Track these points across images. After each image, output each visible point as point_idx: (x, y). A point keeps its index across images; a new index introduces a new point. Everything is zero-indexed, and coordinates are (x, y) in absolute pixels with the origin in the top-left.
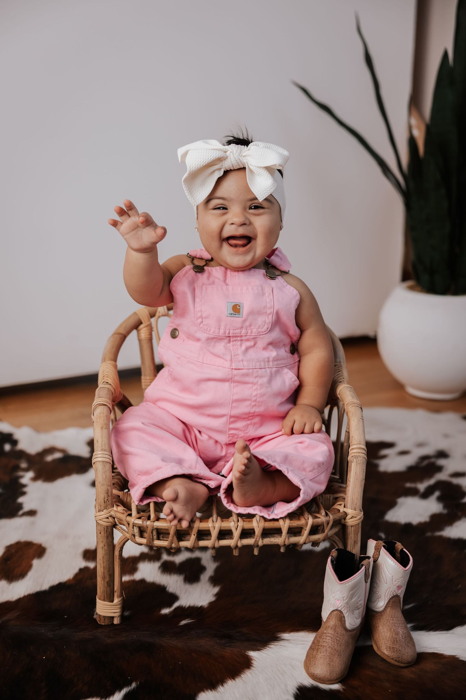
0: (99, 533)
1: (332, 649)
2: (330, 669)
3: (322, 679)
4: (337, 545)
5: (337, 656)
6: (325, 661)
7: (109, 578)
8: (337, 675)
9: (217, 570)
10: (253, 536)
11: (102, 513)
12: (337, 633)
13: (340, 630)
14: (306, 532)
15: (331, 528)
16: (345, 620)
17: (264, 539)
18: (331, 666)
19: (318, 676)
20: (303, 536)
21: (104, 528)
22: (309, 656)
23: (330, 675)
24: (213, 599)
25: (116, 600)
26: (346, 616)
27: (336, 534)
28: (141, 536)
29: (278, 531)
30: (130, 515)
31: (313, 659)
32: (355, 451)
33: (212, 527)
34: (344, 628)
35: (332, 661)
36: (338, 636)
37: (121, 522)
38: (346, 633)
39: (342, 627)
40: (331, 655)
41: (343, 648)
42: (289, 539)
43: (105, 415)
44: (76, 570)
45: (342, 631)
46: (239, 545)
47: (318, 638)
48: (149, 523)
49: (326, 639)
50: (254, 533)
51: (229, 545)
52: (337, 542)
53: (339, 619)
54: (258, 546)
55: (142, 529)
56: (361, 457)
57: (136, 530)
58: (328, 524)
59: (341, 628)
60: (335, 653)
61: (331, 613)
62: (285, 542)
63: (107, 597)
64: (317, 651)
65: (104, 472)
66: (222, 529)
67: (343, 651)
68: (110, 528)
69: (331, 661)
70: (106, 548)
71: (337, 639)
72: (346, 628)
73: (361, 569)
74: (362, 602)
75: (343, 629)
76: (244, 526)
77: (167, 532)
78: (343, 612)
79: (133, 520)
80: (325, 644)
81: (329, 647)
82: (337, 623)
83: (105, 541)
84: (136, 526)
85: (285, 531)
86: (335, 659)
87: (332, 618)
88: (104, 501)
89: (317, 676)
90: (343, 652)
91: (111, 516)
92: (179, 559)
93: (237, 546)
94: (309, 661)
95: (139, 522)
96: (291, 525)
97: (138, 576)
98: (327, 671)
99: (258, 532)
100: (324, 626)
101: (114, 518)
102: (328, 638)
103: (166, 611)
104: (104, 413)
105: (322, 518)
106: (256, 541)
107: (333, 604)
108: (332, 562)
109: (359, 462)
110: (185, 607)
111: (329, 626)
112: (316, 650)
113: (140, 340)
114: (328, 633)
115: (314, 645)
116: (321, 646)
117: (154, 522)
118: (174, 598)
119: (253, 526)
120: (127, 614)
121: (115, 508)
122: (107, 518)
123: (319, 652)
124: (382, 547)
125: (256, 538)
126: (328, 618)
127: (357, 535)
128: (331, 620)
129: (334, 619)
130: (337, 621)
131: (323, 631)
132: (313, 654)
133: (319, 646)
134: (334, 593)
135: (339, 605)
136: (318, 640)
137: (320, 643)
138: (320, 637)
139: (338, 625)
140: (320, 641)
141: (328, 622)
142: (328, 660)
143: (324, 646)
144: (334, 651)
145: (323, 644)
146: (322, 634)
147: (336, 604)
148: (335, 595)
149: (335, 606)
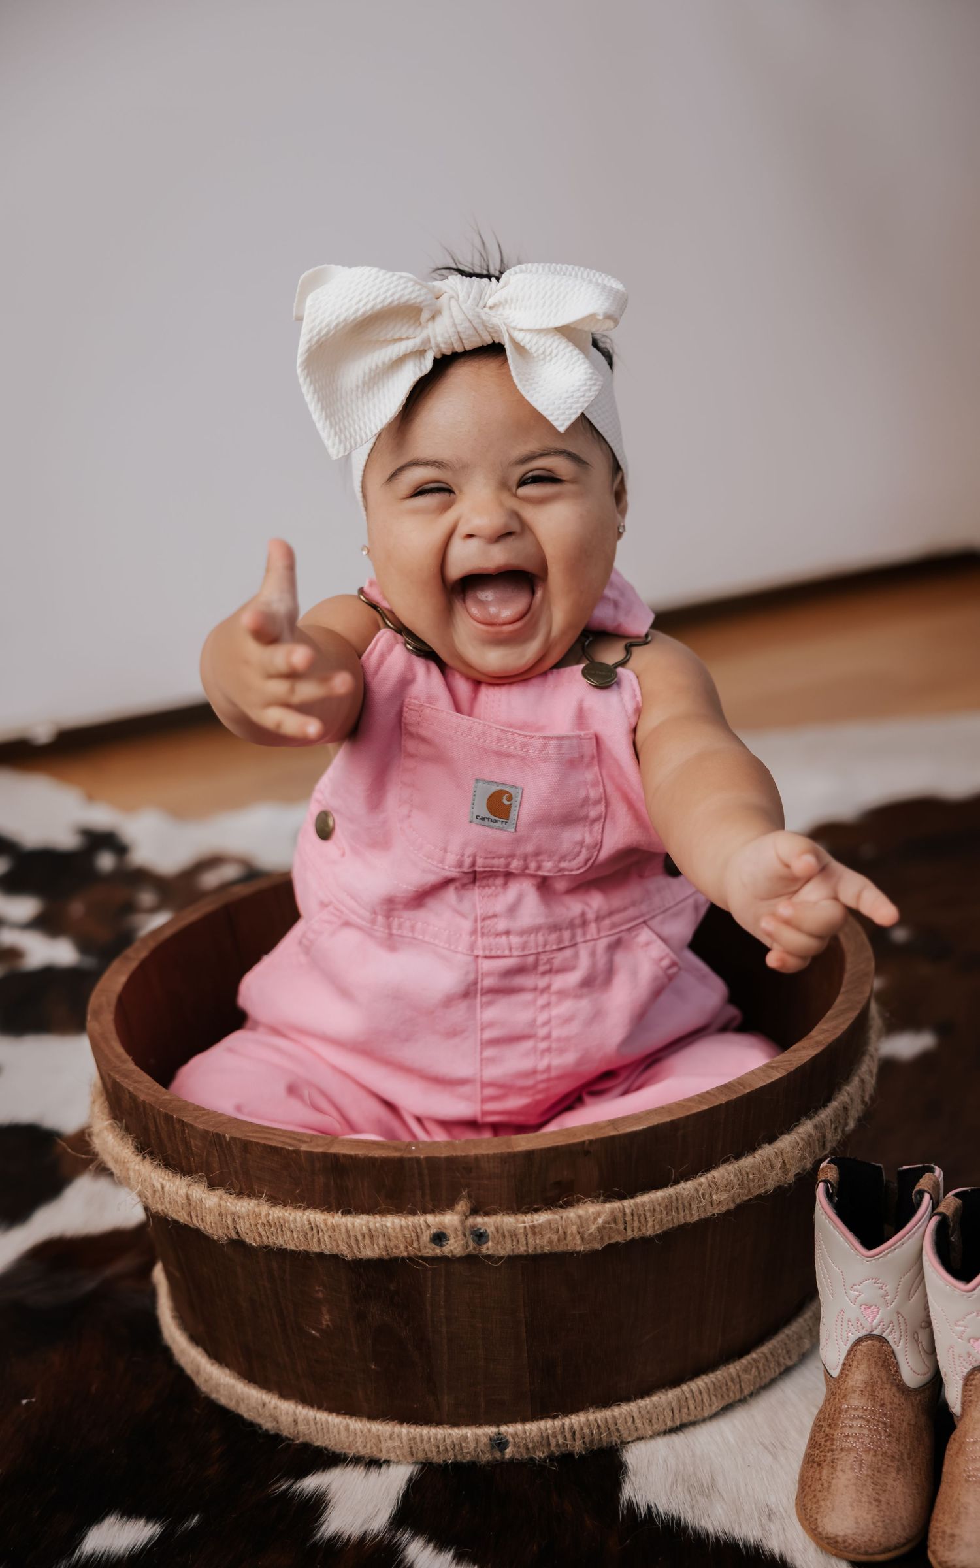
1: (875, 1456)
3: (863, 1550)
5: (894, 1475)
6: (862, 1493)
8: (904, 1529)
12: (882, 1405)
13: (887, 1394)
16: (897, 1363)
18: (884, 1506)
19: (850, 1541)
22: (810, 1486)
23: (884, 1533)
26: (898, 1349)
31: (825, 1494)
34: (898, 1385)
35: (885, 1491)
36: (885, 1414)
38: (906, 1399)
39: (892, 1383)
40: (876, 1473)
41: (906, 1446)
45: (895, 1396)
47: (827, 1429)
49: (851, 1426)
53: (880, 1363)
59: (890, 1390)
60: (888, 1466)
61: (852, 1349)
64: (832, 1467)
67: (909, 1454)
69: (880, 1492)
71: (885, 1423)
72: (904, 1384)
75: (894, 1389)
78: (889, 1338)
80: (850, 1442)
81: (868, 1450)
82: (876, 1375)
86: (889, 1481)
87: (859, 1364)
89: (847, 1544)
100: (838, 1391)
102: (855, 1423)
107: (854, 1322)
108: (829, 1196)
111: (852, 1386)
112: (828, 1466)
114: (856, 1409)
115: (818, 1452)
116: (842, 1450)
123: (839, 1468)
126: (844, 1364)
128: (857, 1367)
129: (865, 1366)
130: (875, 1368)
131: (840, 1405)
132: (822, 1478)
133: (836, 1452)
134: (855, 1287)
135: (873, 1322)
136: (827, 1435)
137: (835, 1442)
138: (830, 1425)
139: (879, 1379)
140: (833, 1435)
141: (847, 1375)
142: (868, 1490)
143: (851, 1449)
144: (881, 1460)
145: (847, 1444)
146: (837, 1416)
147: (862, 1320)
148: (857, 1293)
149: (861, 1325)
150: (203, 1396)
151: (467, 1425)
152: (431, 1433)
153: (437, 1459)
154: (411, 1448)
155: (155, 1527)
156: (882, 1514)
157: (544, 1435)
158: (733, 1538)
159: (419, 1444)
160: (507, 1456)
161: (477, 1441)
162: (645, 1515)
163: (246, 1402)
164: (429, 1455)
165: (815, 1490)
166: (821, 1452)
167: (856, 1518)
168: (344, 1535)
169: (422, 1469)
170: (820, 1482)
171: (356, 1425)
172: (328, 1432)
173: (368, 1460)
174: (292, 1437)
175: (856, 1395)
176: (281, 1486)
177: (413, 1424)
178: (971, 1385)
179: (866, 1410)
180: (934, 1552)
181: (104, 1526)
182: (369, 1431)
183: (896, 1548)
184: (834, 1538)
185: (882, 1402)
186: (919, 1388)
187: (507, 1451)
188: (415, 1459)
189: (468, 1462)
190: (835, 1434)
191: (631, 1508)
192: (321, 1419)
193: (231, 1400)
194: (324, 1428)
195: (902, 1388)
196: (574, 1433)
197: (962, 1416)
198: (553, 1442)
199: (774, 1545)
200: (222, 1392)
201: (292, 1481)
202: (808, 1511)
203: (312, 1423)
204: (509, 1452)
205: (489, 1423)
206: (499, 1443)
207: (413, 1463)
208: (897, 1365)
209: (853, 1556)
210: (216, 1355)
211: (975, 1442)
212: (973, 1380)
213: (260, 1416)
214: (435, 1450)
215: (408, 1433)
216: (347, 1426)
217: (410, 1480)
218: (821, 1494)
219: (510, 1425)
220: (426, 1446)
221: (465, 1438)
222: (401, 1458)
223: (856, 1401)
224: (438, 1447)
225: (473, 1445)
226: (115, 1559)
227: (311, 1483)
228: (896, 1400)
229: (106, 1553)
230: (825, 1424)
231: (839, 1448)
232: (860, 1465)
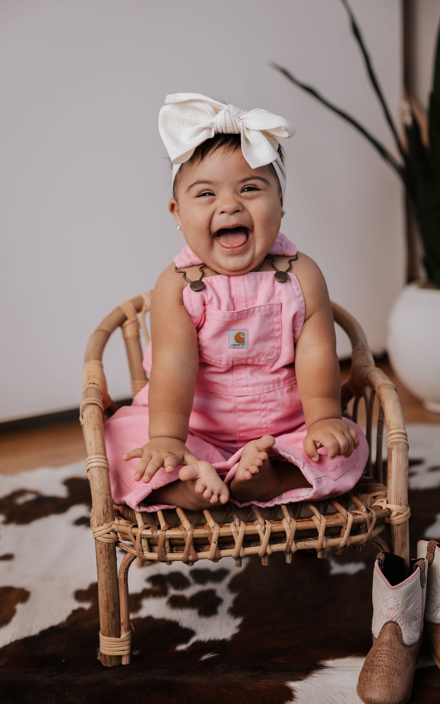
0: (99, 553)
1: (389, 668)
4: (383, 549)
5: (396, 676)
6: (383, 682)
7: (114, 607)
9: (236, 601)
10: (284, 541)
11: (101, 528)
12: (394, 650)
13: (397, 645)
14: (346, 532)
15: (375, 528)
16: (402, 634)
17: (297, 543)
18: (391, 688)
19: (377, 701)
20: (343, 537)
21: (105, 546)
22: (362, 679)
23: (390, 698)
24: (236, 631)
25: (124, 635)
26: (402, 628)
27: (380, 535)
28: (151, 550)
29: (313, 533)
30: (136, 526)
31: (368, 682)
32: (394, 436)
33: (234, 532)
34: (401, 642)
35: (392, 682)
36: (395, 653)
37: (126, 536)
38: (404, 649)
39: (399, 642)
40: (389, 675)
41: (402, 666)
42: (326, 541)
43: (96, 414)
44: (69, 612)
45: (399, 646)
46: (269, 551)
47: (371, 658)
48: (159, 533)
49: (381, 657)
50: (285, 536)
51: (257, 552)
52: (382, 545)
53: (395, 633)
54: (291, 552)
55: (151, 541)
56: (402, 443)
57: (144, 543)
58: (371, 521)
60: (394, 673)
61: (384, 627)
62: (322, 545)
63: (112, 632)
64: (372, 672)
65: (101, 479)
66: (247, 533)
67: (403, 669)
68: (111, 546)
69: (390, 682)
70: (108, 570)
71: (395, 657)
72: (404, 643)
73: (415, 571)
74: (420, 612)
75: (400, 644)
76: (273, 528)
77: (181, 542)
78: (399, 623)
79: (140, 531)
80: (380, 663)
81: (386, 666)
82: (392, 638)
83: (107, 561)
84: (144, 538)
85: (321, 532)
86: (394, 679)
87: (386, 632)
88: (104, 513)
89: (375, 702)
90: (403, 671)
91: (112, 531)
92: (189, 592)
93: (266, 554)
94: (364, 684)
95: (148, 533)
96: (328, 523)
97: (143, 613)
98: (386, 695)
99: (289, 534)
100: (376, 644)
101: (116, 533)
103: (181, 647)
104: (95, 413)
105: (363, 514)
106: (288, 545)
107: (385, 615)
108: (380, 565)
109: (400, 449)
110: (204, 642)
111: (383, 641)
113: (126, 339)
114: (383, 650)
115: (367, 666)
117: (166, 530)
118: (189, 633)
119: (284, 528)
120: (136, 653)
121: (116, 521)
122: (108, 533)
123: (375, 672)
124: (437, 547)
125: (289, 542)
126: (380, 633)
127: (405, 535)
128: (385, 634)
129: (389, 633)
130: (392, 635)
131: (377, 649)
132: (368, 676)
133: (374, 666)
134: (387, 601)
135: (393, 616)
136: (371, 660)
137: (374, 663)
138: (373, 656)
139: (394, 639)
140: (373, 660)
141: (381, 637)
142: (386, 681)
143: (380, 665)
144: (392, 670)
145: (378, 663)
146: (376, 652)
147: (389, 615)
148: (387, 604)
149: (388, 616)
156: (390, 691)
165: (364, 681)
166: (368, 666)
167: (380, 692)
170: (367, 677)
175: (384, 645)
179: (387, 651)
184: (370, 699)
185: (394, 648)
186: (410, 645)
190: (374, 659)
202: (361, 688)
218: (366, 682)
223: (383, 648)
228: (400, 648)
230: (371, 656)
231: (375, 665)
232: (383, 672)
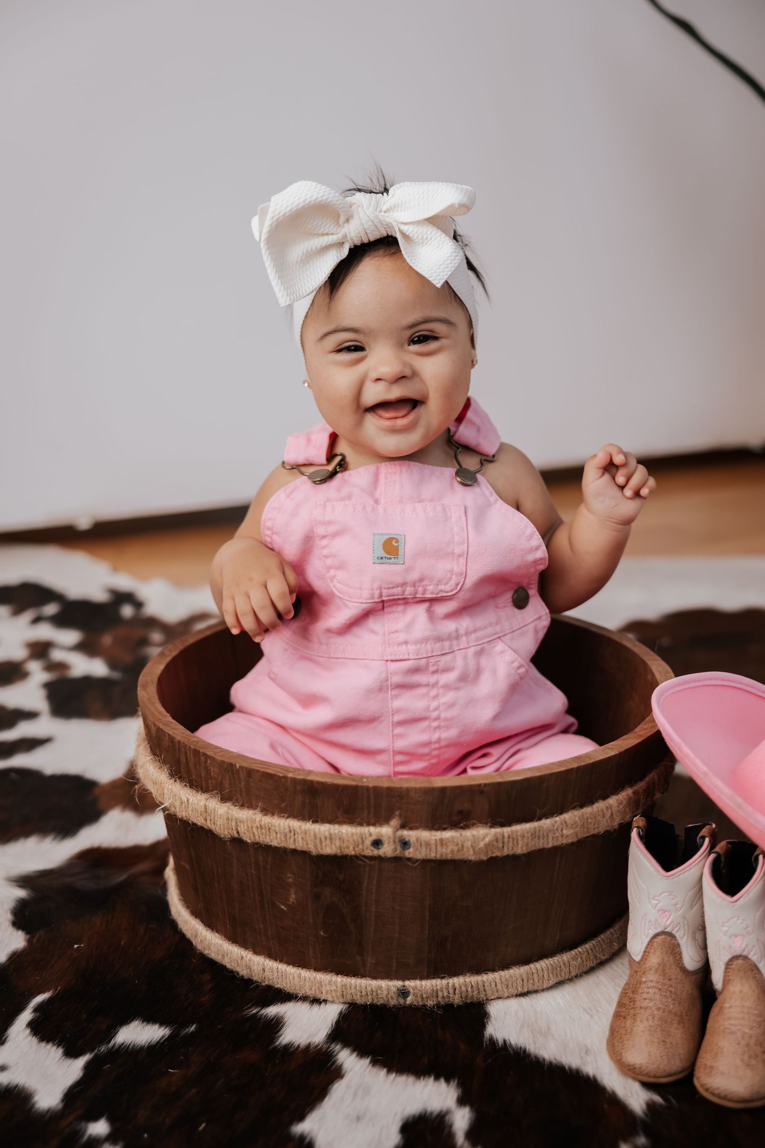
1: (663, 1012)
2: (667, 1051)
5: (676, 1025)
6: (654, 1036)
8: (681, 1062)
12: (670, 980)
13: (674, 972)
16: (681, 952)
18: (668, 1045)
19: (644, 1068)
22: (618, 1032)
23: (668, 1064)
26: (683, 943)
31: (628, 1036)
34: (681, 968)
35: (669, 1035)
36: (671, 986)
38: (686, 977)
39: (677, 966)
40: (663, 1024)
41: (685, 1008)
45: (678, 974)
47: (632, 994)
49: (648, 993)
53: (670, 952)
59: (675, 970)
60: (672, 1020)
61: (650, 942)
64: (634, 1019)
67: (686, 1013)
69: (666, 1036)
71: (671, 992)
72: (685, 967)
73: (702, 845)
75: (678, 970)
78: (677, 935)
80: (647, 1004)
81: (658, 1009)
82: (666, 960)
86: (673, 1030)
87: (655, 951)
89: (641, 1070)
94: (621, 1040)
98: (661, 1056)
100: (640, 969)
102: (651, 991)
107: (653, 921)
108: (641, 836)
111: (649, 966)
112: (631, 1017)
114: (651, 981)
115: (624, 1009)
116: (641, 1008)
123: (638, 1020)
126: (645, 952)
128: (654, 954)
129: (660, 953)
130: (666, 955)
131: (640, 979)
132: (627, 1026)
133: (637, 1009)
134: (656, 898)
135: (666, 923)
136: (631, 999)
137: (636, 1003)
138: (633, 991)
139: (668, 963)
140: (635, 998)
141: (646, 959)
142: (658, 1035)
143: (647, 1007)
144: (668, 1015)
145: (644, 1004)
146: (638, 985)
147: (659, 921)
148: (657, 902)
149: (658, 924)
150: (198, 952)
151: (382, 978)
152: (357, 982)
153: (360, 1001)
154: (343, 992)
155: (167, 1029)
157: (435, 989)
158: (562, 1064)
159: (349, 989)
160: (408, 1002)
161: (388, 989)
162: (502, 1046)
163: (229, 956)
164: (355, 998)
165: (621, 1034)
166: (626, 1009)
167: (649, 1052)
168: (295, 1044)
169: (349, 1007)
170: (625, 1029)
171: (306, 974)
172: (286, 978)
173: (312, 999)
174: (260, 981)
175: (652, 972)
176: (252, 1011)
177: (345, 975)
178: (730, 969)
179: (658, 982)
180: (698, 1078)
181: (131, 1027)
182: (315, 978)
183: (675, 1074)
184: (633, 1066)
185: (670, 978)
186: (695, 970)
187: (408, 998)
188: (344, 1000)
189: (381, 1004)
190: (637, 997)
191: (492, 1041)
192: (281, 969)
193: (218, 955)
194: (284, 975)
195: (683, 970)
196: (455, 989)
197: (723, 989)
198: (440, 994)
199: (589, 1069)
200: (212, 948)
201: (260, 1008)
202: (616, 1047)
203: (275, 971)
204: (409, 1000)
205: (398, 978)
206: (404, 993)
207: (343, 1003)
208: (680, 954)
209: (645, 1079)
210: (210, 924)
211: (730, 1007)
212: (732, 965)
213: (238, 966)
214: (359, 994)
215: (342, 981)
216: (300, 974)
217: (341, 1013)
218: (625, 1036)
219: (412, 981)
220: (353, 991)
221: (380, 988)
222: (335, 999)
223: (651, 978)
224: (362, 992)
225: (385, 992)
226: (139, 1047)
227: (272, 1011)
228: (679, 977)
229: (133, 1043)
230: (630, 992)
231: (639, 1007)
232: (653, 1018)
